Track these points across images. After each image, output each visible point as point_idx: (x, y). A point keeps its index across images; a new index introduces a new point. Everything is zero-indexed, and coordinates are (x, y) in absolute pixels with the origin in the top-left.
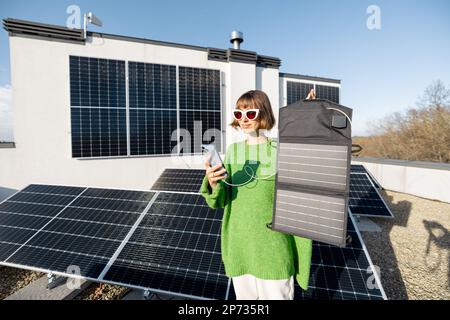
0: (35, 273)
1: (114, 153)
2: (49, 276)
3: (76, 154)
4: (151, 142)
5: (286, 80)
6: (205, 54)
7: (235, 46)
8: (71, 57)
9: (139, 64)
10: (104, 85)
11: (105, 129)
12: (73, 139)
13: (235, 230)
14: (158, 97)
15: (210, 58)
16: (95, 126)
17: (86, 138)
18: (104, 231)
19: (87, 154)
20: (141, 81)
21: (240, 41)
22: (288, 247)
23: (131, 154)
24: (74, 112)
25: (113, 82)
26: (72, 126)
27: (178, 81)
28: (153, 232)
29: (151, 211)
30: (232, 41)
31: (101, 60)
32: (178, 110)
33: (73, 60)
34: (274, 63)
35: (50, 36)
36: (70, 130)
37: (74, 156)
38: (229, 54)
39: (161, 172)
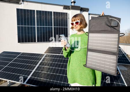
0: (4, 81)
1: (32, 41)
2: (8, 82)
3: (19, 41)
4: (44, 38)
5: (91, 16)
6: (62, 7)
7: (73, 4)
8: (17, 9)
9: (40, 11)
10: (28, 18)
11: (28, 33)
12: (18, 37)
13: (72, 66)
14: (46, 22)
15: (64, 9)
16: (25, 32)
17: (22, 36)
18: (27, 67)
19: (23, 42)
20: (40, 17)
21: (74, 2)
23: (37, 42)
24: (18, 28)
25: (31, 17)
26: (18, 32)
27: (53, 17)
28: (43, 68)
29: (43, 60)
30: (72, 3)
31: (27, 10)
32: (53, 27)
33: (18, 10)
34: (87, 10)
35: (10, 2)
36: (17, 33)
37: (18, 42)
38: (70, 7)
39: (47, 48)
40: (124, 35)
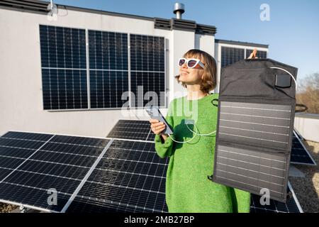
0: (11, 205)
1: (78, 107)
2: (21, 208)
3: (46, 106)
4: (107, 97)
5: (220, 45)
6: (152, 23)
7: (178, 16)
8: (41, 26)
9: (97, 32)
10: (68, 50)
11: (69, 86)
12: (44, 95)
14: (113, 60)
15: (156, 26)
16: (62, 85)
17: (54, 94)
18: (67, 171)
19: (55, 107)
20: (98, 47)
21: (182, 11)
22: (227, 195)
23: (91, 107)
24: (44, 73)
25: (75, 47)
26: (43, 84)
27: (129, 47)
28: (107, 173)
29: (106, 155)
30: (175, 12)
31: (66, 29)
32: (129, 71)
33: (43, 29)
34: (210, 30)
35: (22, 8)
36: (41, 87)
37: (45, 108)
38: (172, 23)
39: (116, 122)
40: (307, 108)
